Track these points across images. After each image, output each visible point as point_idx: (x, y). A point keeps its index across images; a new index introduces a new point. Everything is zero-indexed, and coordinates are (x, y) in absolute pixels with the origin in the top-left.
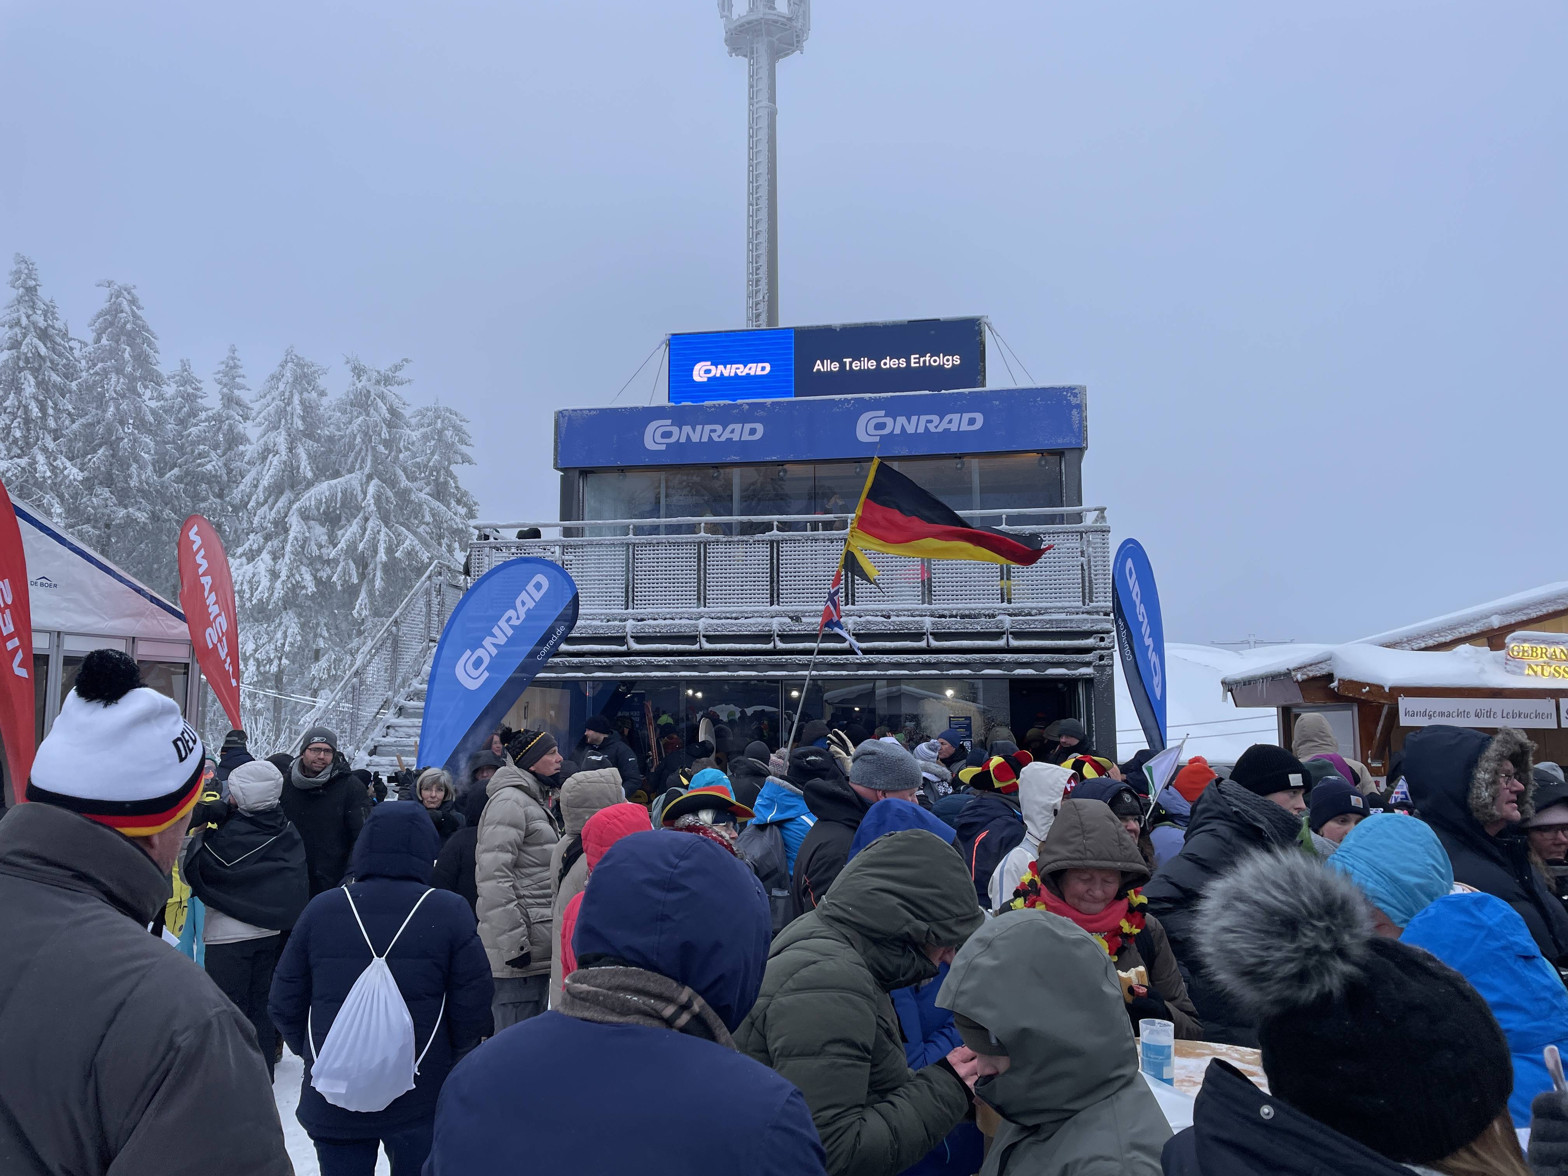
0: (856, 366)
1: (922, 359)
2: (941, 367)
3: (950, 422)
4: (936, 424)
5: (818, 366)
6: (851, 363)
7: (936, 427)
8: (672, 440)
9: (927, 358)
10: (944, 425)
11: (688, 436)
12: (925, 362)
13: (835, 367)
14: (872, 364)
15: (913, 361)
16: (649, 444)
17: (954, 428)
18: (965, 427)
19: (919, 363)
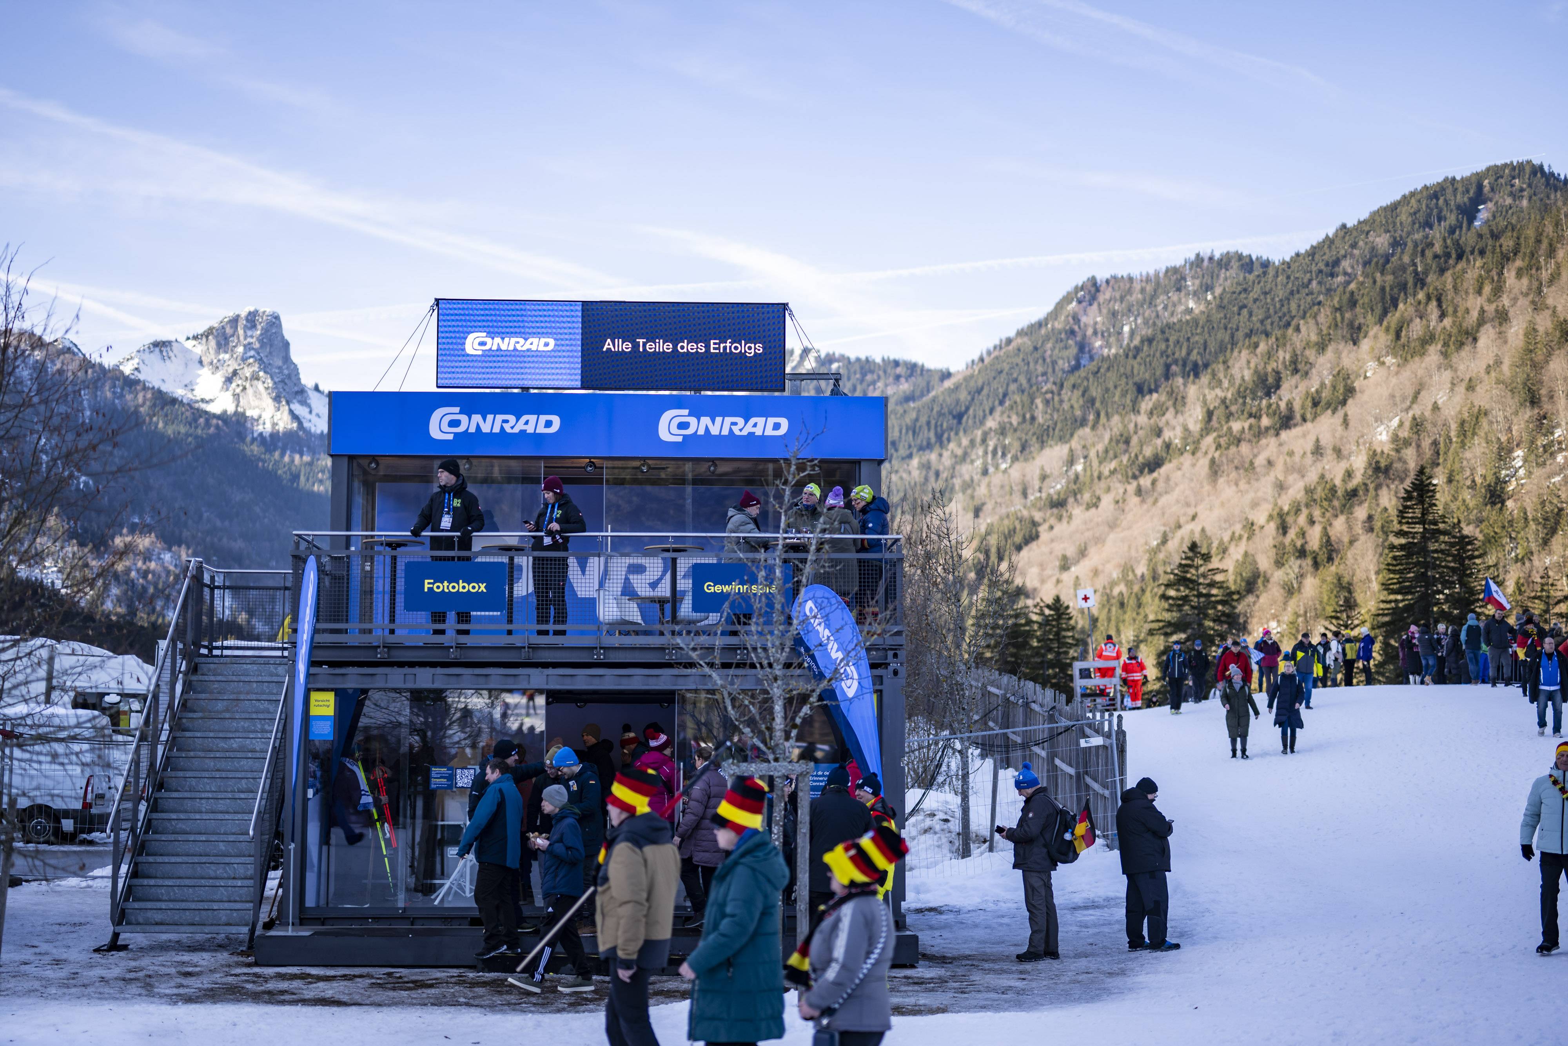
0: (650, 347)
1: (722, 345)
2: (742, 355)
3: (755, 425)
4: (741, 427)
5: (608, 345)
6: (644, 344)
7: (741, 430)
8: (460, 429)
9: (728, 345)
10: (749, 429)
11: (478, 426)
12: (725, 348)
13: (627, 347)
14: (668, 347)
15: (712, 346)
16: (435, 433)
17: (758, 432)
18: (769, 432)
19: (719, 349)
